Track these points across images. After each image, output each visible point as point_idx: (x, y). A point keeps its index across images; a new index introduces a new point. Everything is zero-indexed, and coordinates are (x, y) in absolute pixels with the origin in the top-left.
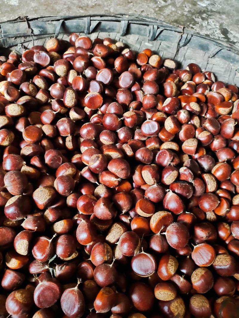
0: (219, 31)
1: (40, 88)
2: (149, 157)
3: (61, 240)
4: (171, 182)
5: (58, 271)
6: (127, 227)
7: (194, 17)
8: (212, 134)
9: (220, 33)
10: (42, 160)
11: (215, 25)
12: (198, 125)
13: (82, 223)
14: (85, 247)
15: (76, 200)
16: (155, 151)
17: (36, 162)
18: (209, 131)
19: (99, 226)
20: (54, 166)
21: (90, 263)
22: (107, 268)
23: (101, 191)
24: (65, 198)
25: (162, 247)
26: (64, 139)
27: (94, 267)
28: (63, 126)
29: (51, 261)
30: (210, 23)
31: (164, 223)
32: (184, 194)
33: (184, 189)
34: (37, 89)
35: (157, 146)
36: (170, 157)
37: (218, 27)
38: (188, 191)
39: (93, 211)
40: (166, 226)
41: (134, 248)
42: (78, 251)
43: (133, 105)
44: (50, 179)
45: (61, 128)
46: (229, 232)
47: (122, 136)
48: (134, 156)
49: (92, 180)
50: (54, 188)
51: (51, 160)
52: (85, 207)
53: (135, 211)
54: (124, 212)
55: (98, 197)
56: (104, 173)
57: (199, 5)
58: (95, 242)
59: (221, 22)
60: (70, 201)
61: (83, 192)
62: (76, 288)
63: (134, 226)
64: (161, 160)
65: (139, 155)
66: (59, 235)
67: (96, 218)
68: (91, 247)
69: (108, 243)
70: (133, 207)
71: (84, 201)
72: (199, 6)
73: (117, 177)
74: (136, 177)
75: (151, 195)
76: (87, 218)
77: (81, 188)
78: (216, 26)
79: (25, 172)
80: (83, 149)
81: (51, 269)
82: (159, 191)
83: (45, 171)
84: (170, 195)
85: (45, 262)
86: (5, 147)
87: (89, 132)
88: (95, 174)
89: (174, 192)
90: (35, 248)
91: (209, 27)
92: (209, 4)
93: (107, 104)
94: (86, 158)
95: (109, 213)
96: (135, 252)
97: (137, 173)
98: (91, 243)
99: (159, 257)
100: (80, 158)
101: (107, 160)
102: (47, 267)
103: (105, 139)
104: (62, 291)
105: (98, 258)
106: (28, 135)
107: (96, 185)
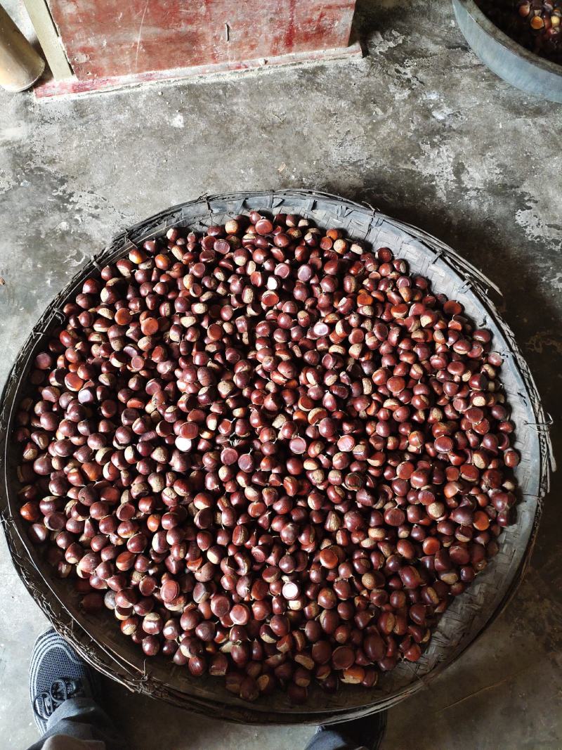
0: (450, 169)
1: (221, 281)
2: (315, 360)
3: (238, 422)
4: (331, 384)
5: (236, 443)
6: (289, 417)
7: (420, 143)
8: (378, 340)
9: (452, 172)
10: (224, 357)
11: (448, 156)
12: (369, 329)
13: (254, 412)
14: (255, 429)
15: (250, 393)
16: (322, 353)
17: (219, 359)
18: (376, 337)
19: (268, 415)
20: (233, 362)
21: (259, 441)
22: (271, 444)
23: (271, 387)
24: (241, 390)
25: (314, 434)
26: (241, 335)
27: (261, 443)
28: (241, 324)
29: (231, 436)
30: (441, 154)
31: (318, 417)
32: (340, 395)
33: (340, 391)
34: (218, 282)
35: (326, 347)
36: (333, 362)
37: (451, 160)
38: (344, 394)
39: (263, 403)
40: (320, 420)
41: (293, 433)
42: (251, 432)
43: (309, 303)
44: (230, 373)
45: (239, 326)
46: (374, 429)
47: (294, 335)
48: (302, 358)
49: (264, 377)
50: (233, 382)
51: (231, 357)
52: (257, 400)
53: (297, 406)
54: (288, 405)
55: (268, 392)
56: (274, 372)
57: (434, 117)
58: (264, 426)
59: (459, 149)
60: (245, 393)
61: (256, 386)
62: (249, 454)
63: (295, 417)
64: (326, 363)
65: (307, 357)
66: (238, 418)
67: (265, 408)
68: (261, 430)
69: (274, 428)
70: (296, 402)
71: (257, 394)
72: (433, 120)
73: (284, 377)
74: (302, 377)
75: (312, 394)
76: (258, 408)
77: (255, 382)
78: (449, 159)
79: (210, 367)
80: (259, 346)
81: (231, 442)
82: (319, 391)
83: (225, 366)
84: (328, 395)
85: (227, 437)
86: (194, 342)
87: (263, 330)
88: (267, 373)
89: (331, 393)
90: (220, 426)
91: (439, 161)
92: (449, 115)
93: (283, 301)
94: (260, 356)
95: (275, 406)
96: (293, 436)
97: (302, 374)
98: (260, 427)
99: (309, 442)
100: (255, 355)
101: (278, 361)
102: (228, 440)
103: (278, 337)
104: (239, 456)
105: (265, 437)
106: (213, 334)
107: (267, 382)
